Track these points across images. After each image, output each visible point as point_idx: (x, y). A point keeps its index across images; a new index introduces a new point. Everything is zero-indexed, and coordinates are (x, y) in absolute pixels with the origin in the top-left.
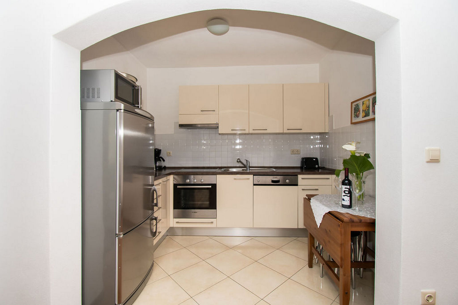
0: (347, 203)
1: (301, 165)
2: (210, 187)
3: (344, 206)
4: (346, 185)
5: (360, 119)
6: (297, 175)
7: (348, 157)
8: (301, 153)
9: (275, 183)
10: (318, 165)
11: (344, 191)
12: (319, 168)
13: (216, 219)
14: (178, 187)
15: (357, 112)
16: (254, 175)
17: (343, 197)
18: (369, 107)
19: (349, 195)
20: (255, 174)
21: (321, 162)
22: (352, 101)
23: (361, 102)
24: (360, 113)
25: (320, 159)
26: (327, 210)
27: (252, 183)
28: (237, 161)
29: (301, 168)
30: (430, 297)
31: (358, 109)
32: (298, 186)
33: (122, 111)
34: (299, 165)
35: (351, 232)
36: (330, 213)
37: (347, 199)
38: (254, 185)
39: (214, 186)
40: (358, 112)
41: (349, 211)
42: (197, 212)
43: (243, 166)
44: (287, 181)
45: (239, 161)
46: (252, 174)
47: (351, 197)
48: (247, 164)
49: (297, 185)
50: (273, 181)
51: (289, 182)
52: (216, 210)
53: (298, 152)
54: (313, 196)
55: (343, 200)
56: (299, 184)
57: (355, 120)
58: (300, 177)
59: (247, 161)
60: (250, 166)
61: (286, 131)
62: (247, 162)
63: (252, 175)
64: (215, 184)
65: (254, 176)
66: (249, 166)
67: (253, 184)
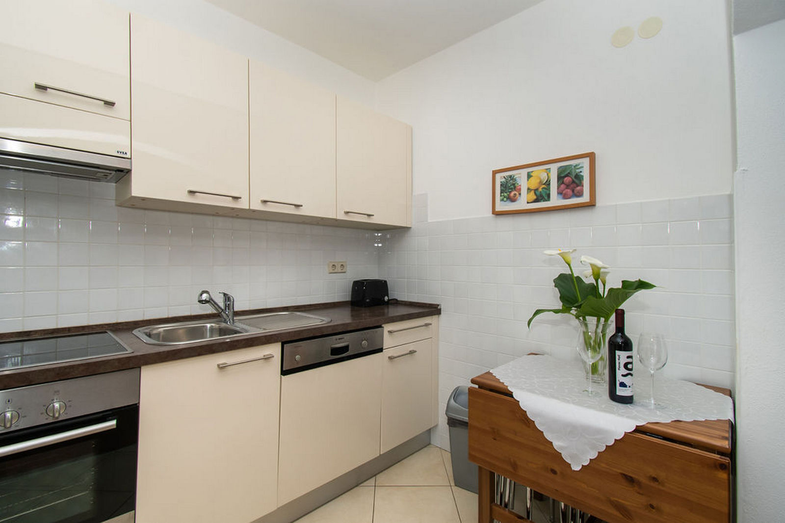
2: (113, 422)
5: (522, 203)
6: (381, 326)
9: (339, 355)
10: (388, 296)
12: (389, 302)
15: (510, 192)
16: (283, 344)
17: (622, 380)
18: (548, 183)
20: (287, 340)
22: (494, 170)
23: (524, 172)
24: (520, 194)
29: (353, 304)
31: (514, 184)
32: (384, 352)
38: (285, 373)
40: (512, 191)
44: (364, 343)
45: (206, 299)
46: (279, 342)
48: (227, 306)
49: (380, 350)
50: (334, 351)
51: (368, 346)
53: (342, 268)
57: (501, 206)
58: (386, 328)
59: (225, 295)
61: (341, 216)
63: (279, 345)
64: (130, 406)
65: (286, 347)
67: (280, 372)
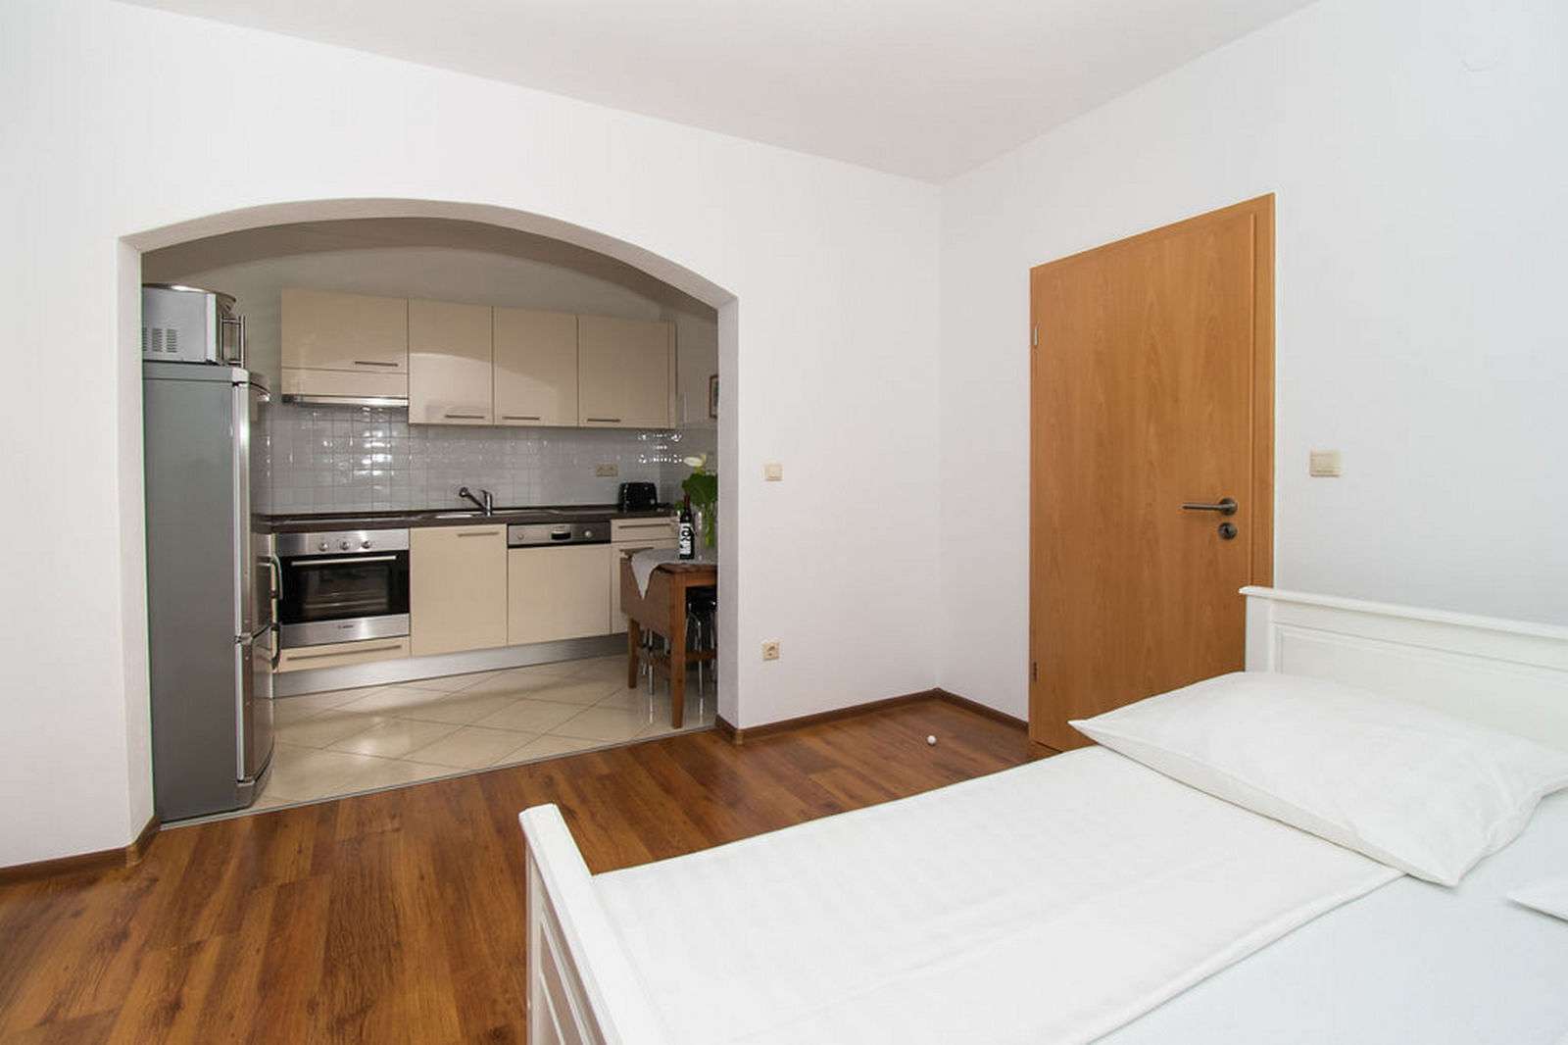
0: (686, 551)
1: (619, 499)
2: (394, 557)
3: (683, 557)
4: (686, 522)
6: (609, 522)
7: (687, 478)
8: (620, 474)
9: (560, 540)
10: (656, 499)
11: (684, 532)
12: (657, 505)
13: (408, 638)
14: (294, 563)
16: (508, 525)
17: (682, 543)
19: (689, 538)
20: (511, 522)
21: (662, 495)
25: (662, 487)
26: (656, 565)
27: (505, 542)
28: (461, 495)
29: (619, 507)
30: (772, 648)
32: (613, 544)
33: (246, 385)
34: (614, 500)
35: (688, 589)
36: (659, 568)
37: (687, 544)
38: (510, 547)
39: (403, 556)
41: (690, 562)
42: (351, 626)
43: (477, 507)
44: (588, 534)
45: (464, 493)
46: (503, 523)
47: (692, 541)
48: (486, 501)
49: (609, 541)
50: (555, 537)
51: (593, 536)
52: (407, 615)
53: (612, 471)
54: (636, 551)
55: (682, 546)
56: (613, 540)
57: (714, 411)
58: (615, 523)
59: (485, 493)
60: (494, 506)
61: (584, 424)
62: (486, 497)
63: (505, 526)
64: (404, 551)
65: (510, 527)
66: (491, 506)
67: (506, 545)
